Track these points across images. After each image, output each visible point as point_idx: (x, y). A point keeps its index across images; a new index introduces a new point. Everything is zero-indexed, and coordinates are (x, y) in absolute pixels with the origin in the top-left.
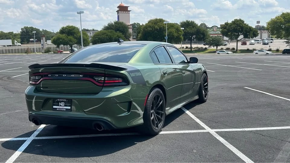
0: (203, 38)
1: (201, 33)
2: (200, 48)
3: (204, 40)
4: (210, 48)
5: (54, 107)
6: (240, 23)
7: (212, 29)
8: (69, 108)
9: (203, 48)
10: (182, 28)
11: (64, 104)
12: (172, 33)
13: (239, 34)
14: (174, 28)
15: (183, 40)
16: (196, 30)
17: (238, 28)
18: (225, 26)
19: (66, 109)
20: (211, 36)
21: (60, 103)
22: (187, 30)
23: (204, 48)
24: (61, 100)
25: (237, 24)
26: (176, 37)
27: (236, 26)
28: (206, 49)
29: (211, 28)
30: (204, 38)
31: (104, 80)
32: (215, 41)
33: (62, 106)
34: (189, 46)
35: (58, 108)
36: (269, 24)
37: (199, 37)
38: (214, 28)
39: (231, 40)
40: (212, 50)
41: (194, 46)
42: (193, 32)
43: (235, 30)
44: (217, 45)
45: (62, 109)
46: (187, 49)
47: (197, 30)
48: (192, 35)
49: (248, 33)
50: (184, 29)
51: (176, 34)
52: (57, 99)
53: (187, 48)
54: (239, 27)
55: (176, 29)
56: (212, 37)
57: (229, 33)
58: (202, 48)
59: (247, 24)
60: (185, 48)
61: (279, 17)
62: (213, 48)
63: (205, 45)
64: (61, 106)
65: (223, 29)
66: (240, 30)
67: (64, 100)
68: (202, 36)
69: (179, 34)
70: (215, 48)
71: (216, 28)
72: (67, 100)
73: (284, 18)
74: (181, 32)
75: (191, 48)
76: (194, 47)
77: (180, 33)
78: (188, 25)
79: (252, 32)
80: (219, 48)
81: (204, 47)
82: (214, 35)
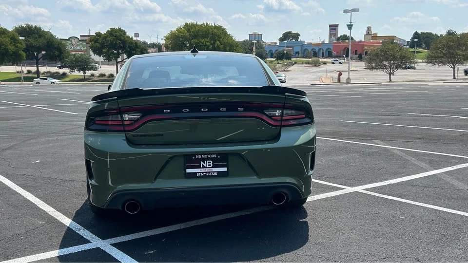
0: (59, 56)
1: (55, 48)
2: (54, 73)
3: (60, 60)
4: (73, 74)
5: (189, 171)
6: (121, 35)
7: (69, 42)
8: (225, 169)
9: (59, 73)
10: (21, 38)
11: (211, 164)
12: (3, 45)
13: (118, 52)
14: (6, 36)
15: (25, 58)
16: (45, 41)
17: (117, 42)
18: (97, 37)
19: (217, 172)
20: (74, 53)
21: (202, 163)
22: (29, 41)
23: (61, 73)
24: (203, 156)
25: (115, 37)
26: (11, 53)
27: (114, 39)
28: (64, 74)
29: (68, 40)
30: (61, 57)
31: (282, 116)
32: (80, 62)
33: (208, 168)
34: (33, 69)
35: (199, 173)
36: (167, 38)
37: (52, 53)
38: (73, 41)
39: (109, 61)
40: (75, 77)
41: (43, 69)
42: (40, 45)
43: (113, 46)
44: (84, 69)
45: (209, 172)
46: (30, 75)
47: (48, 42)
48: (39, 50)
49: (133, 52)
50: (24, 38)
51: (11, 48)
52: (195, 155)
53: (29, 72)
54: (120, 41)
55: (11, 39)
56: (75, 55)
57: (104, 50)
58: (56, 73)
59: (131, 37)
60: (26, 72)
61: (181, 28)
62: (78, 74)
63: (60, 68)
64: (204, 167)
65: (93, 42)
66: (122, 45)
67: (212, 156)
68: (57, 53)
69: (17, 47)
70: (82, 73)
71: (76, 40)
72: (217, 154)
73: (189, 30)
74: (21, 43)
75: (38, 72)
76: (42, 72)
77: (19, 45)
78: (29, 32)
79: (140, 50)
80: (88, 73)
81: (61, 71)
82: (77, 52)
